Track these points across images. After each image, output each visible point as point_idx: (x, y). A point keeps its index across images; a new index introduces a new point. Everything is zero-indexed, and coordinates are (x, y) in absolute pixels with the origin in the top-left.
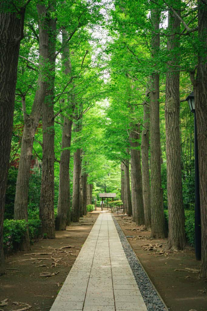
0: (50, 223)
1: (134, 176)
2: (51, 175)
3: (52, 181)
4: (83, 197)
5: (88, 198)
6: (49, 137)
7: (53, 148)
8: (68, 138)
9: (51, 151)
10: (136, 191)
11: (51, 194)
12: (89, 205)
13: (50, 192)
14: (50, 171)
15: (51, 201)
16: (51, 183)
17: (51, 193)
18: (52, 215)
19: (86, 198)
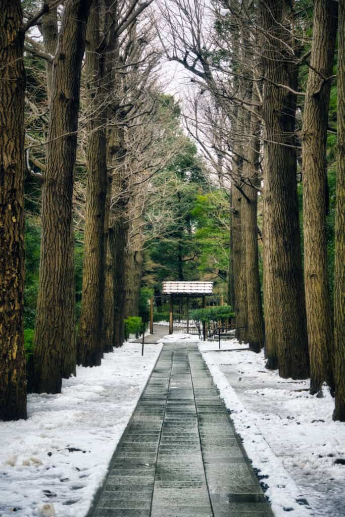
0: (10, 374)
1: (275, 227)
2: (14, 220)
3: (17, 239)
4: (115, 293)
5: (127, 296)
6: (8, 96)
7: (20, 131)
8: (69, 102)
9: (15, 142)
10: (280, 275)
11: (13, 280)
12: (131, 318)
13: (12, 272)
14: (10, 206)
15: (13, 301)
16: (13, 245)
17: (14, 275)
18: (16, 348)
19: (124, 296)
